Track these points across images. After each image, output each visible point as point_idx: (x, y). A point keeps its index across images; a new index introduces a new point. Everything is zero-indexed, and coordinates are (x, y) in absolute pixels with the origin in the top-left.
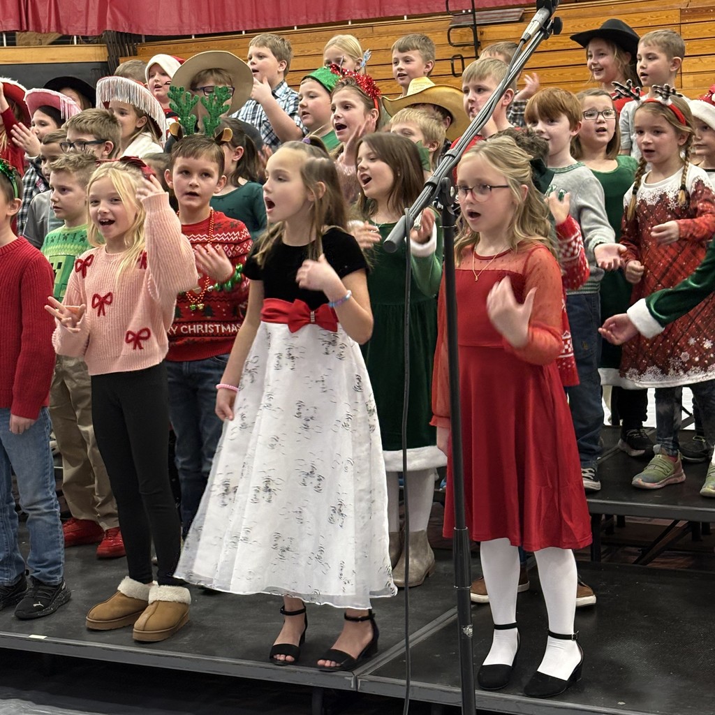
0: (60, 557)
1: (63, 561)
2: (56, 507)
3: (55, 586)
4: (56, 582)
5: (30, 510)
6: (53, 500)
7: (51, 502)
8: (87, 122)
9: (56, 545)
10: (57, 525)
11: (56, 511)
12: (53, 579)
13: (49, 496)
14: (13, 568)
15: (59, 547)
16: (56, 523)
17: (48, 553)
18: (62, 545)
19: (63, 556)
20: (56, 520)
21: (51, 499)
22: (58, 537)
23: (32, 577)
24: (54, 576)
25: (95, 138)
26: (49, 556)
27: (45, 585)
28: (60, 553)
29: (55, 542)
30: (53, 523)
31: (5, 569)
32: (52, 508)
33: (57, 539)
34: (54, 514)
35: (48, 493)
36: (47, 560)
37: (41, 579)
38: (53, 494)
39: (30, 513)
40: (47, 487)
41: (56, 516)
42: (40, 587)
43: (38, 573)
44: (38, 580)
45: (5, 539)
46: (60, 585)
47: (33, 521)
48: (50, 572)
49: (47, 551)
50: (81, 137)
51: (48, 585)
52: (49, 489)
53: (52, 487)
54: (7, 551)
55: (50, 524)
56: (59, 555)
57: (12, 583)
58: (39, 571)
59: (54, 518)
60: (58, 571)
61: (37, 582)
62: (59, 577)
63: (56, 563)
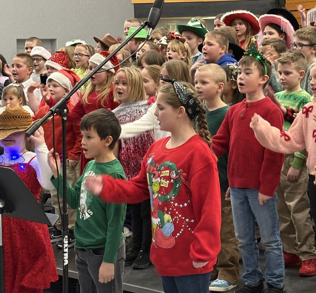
0: (283, 273)
1: (284, 275)
2: (280, 245)
3: (280, 289)
4: (280, 287)
5: (267, 246)
6: (279, 242)
7: (278, 242)
8: (305, 34)
9: (281, 266)
10: (281, 255)
11: (280, 248)
12: (279, 285)
13: (276, 239)
14: (256, 277)
15: (282, 267)
16: (280, 254)
17: (276, 270)
18: (284, 267)
19: (284, 273)
20: (281, 252)
21: (278, 241)
22: (282, 262)
23: (268, 283)
24: (280, 283)
25: (309, 43)
26: (277, 272)
27: (275, 288)
28: (283, 271)
29: (280, 264)
30: (279, 254)
31: (253, 277)
32: (278, 246)
33: (281, 263)
34: (279, 249)
35: (276, 237)
36: (276, 274)
37: (273, 285)
38: (279, 238)
39: (267, 248)
40: (275, 234)
41: (281, 250)
42: (272, 289)
43: (271, 281)
44: (271, 285)
45: (252, 261)
46: (282, 288)
47: (268, 252)
48: (278, 281)
49: (276, 269)
50: (301, 42)
51: (276, 288)
52: (277, 235)
53: (278, 234)
54: (254, 267)
55: (278, 255)
56: (282, 272)
57: (256, 285)
58: (272, 280)
59: (279, 251)
60: (281, 281)
61: (270, 286)
62: (282, 284)
63: (280, 276)
